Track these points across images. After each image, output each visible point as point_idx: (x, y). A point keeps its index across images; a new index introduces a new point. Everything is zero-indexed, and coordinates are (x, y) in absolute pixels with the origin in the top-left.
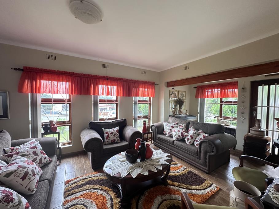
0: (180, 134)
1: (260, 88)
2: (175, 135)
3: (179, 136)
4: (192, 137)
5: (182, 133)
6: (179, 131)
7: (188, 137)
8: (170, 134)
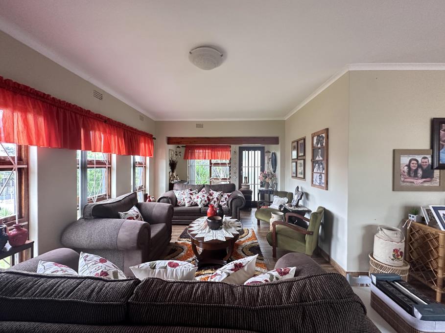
0: (206, 199)
1: (244, 152)
2: (201, 202)
3: (206, 201)
4: (217, 199)
5: (208, 197)
6: (203, 196)
7: (214, 200)
8: (191, 203)
